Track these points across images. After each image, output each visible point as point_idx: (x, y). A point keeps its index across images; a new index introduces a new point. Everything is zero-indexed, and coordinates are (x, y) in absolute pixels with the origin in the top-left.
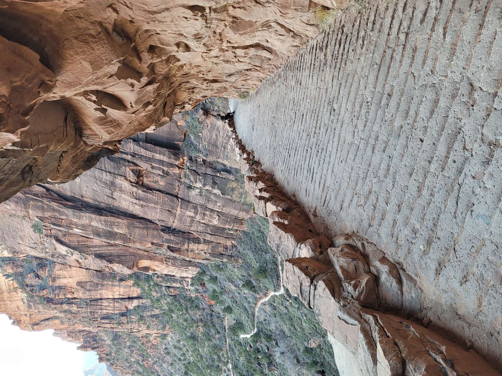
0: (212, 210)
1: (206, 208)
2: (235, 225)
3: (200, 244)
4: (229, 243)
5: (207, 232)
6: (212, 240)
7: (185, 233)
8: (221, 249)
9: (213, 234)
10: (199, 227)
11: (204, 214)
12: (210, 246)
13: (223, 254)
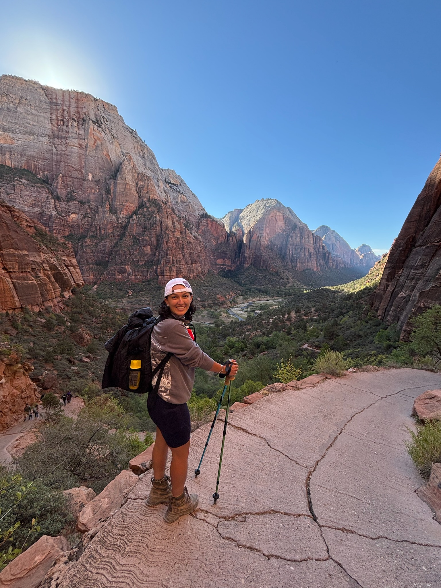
0: (414, 287)
1: (419, 279)
2: (391, 318)
3: (387, 281)
4: (380, 312)
5: (397, 287)
6: (387, 293)
7: (403, 263)
8: (377, 304)
9: (393, 295)
10: (404, 277)
11: (413, 279)
12: (382, 292)
13: (372, 306)
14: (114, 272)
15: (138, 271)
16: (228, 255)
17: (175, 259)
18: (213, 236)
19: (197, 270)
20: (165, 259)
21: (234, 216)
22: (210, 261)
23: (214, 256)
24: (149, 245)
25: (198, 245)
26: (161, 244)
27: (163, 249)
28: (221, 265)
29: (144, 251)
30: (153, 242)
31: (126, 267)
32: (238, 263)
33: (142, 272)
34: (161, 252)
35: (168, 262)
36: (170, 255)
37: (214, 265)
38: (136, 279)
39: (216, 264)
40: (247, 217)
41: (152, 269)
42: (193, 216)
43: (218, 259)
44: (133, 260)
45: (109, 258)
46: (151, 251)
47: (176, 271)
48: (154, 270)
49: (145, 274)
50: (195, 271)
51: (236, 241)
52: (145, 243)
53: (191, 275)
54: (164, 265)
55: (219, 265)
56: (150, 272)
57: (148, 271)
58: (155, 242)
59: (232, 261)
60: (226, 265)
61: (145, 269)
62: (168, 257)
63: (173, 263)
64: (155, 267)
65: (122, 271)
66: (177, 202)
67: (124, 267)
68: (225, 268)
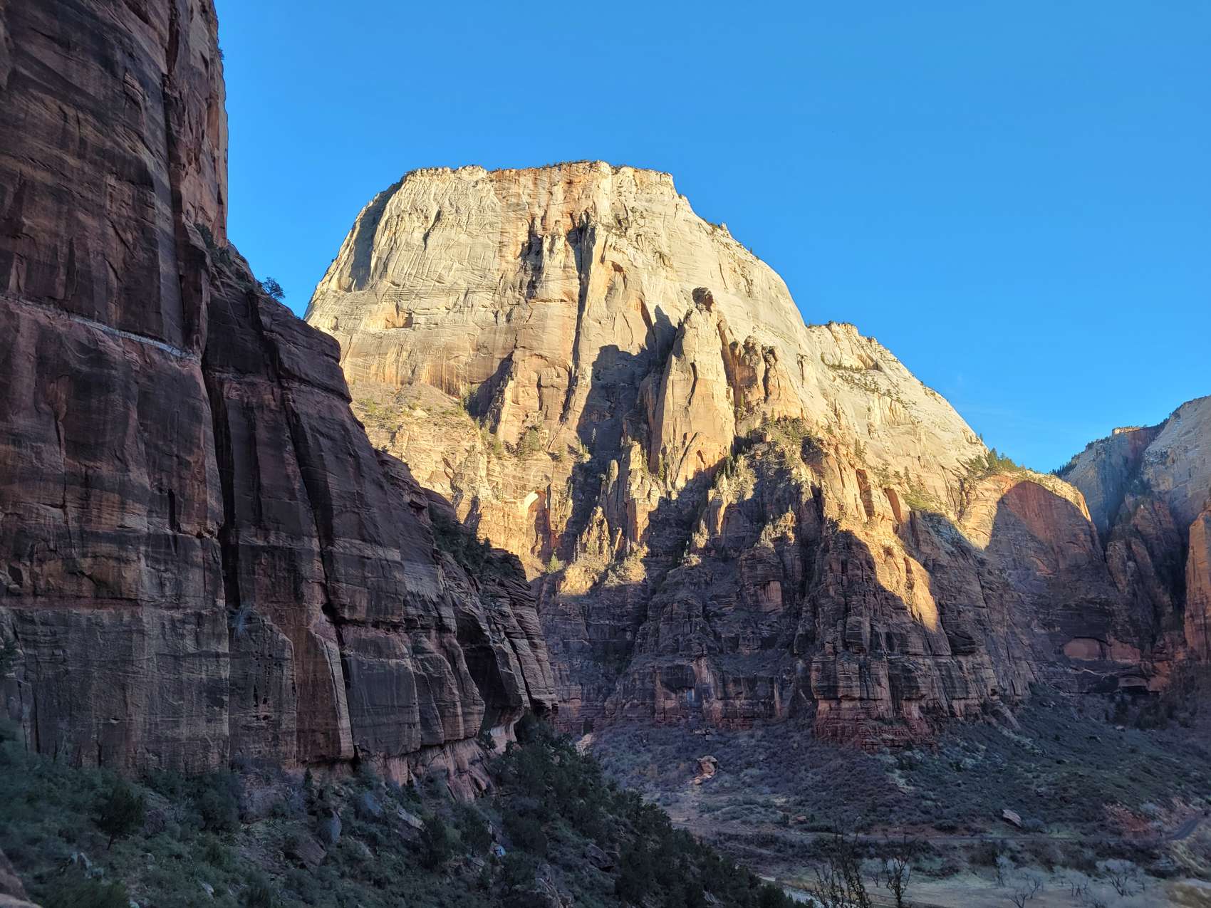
14: (649, 686)
15: (737, 682)
16: (1120, 620)
17: (881, 629)
18: (1033, 538)
19: (981, 681)
20: (840, 628)
21: (1116, 459)
22: (1031, 646)
23: (1047, 625)
24: (776, 579)
25: (971, 577)
26: (822, 572)
27: (832, 593)
28: (1090, 665)
29: (757, 602)
30: (788, 567)
31: (693, 665)
32: (1181, 656)
33: (752, 682)
34: (823, 601)
35: (850, 642)
36: (861, 615)
37: (1053, 664)
38: (729, 715)
39: (1067, 662)
40: (1186, 450)
41: (788, 672)
42: (936, 467)
43: (1072, 637)
44: (717, 637)
45: (635, 632)
46: (784, 600)
47: (890, 679)
48: (799, 675)
49: (761, 693)
50: (973, 689)
51: (1152, 555)
52: (760, 570)
53: (955, 704)
54: (836, 653)
55: (1080, 663)
56: (783, 686)
57: (772, 681)
58: (798, 565)
59: (1142, 649)
60: (1114, 666)
61: (762, 674)
62: (852, 620)
63: (875, 645)
64: (800, 664)
65: (679, 681)
66: (870, 426)
67: (685, 663)
68: (1114, 680)
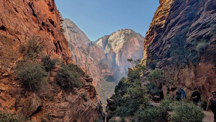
16: (108, 66)
18: (98, 56)
21: (104, 40)
23: (100, 68)
32: (115, 71)
39: (102, 73)
40: (114, 40)
42: (84, 45)
43: (103, 69)
55: (104, 73)
59: (111, 70)
60: (107, 73)
66: (75, 39)
68: (107, 75)
